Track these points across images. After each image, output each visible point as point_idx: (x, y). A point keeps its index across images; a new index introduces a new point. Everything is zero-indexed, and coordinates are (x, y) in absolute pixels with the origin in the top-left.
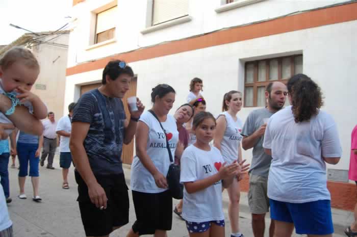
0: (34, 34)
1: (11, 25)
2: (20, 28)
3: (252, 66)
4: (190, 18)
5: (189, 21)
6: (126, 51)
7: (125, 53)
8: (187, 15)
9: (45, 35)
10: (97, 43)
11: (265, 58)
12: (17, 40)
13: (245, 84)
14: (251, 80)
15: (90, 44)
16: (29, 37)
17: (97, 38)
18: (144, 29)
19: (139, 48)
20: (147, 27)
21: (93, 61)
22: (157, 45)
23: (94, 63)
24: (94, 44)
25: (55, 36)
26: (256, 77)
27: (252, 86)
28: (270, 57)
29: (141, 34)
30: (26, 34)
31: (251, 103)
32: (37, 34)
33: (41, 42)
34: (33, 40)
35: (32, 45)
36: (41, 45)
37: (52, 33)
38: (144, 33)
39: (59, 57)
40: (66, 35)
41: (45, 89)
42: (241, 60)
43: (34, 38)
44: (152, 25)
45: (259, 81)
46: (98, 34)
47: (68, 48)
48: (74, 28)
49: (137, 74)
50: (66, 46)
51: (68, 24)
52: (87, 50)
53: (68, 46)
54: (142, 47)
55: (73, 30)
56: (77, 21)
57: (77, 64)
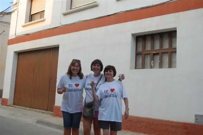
3: (141, 39)
4: (98, 4)
5: (96, 6)
6: (51, 28)
8: (96, 2)
10: (31, 21)
11: (150, 33)
13: (136, 52)
14: (140, 49)
15: (25, 23)
17: (31, 17)
18: (65, 11)
19: (60, 25)
20: (66, 10)
21: (27, 35)
22: (74, 23)
23: (28, 36)
24: (29, 22)
26: (144, 47)
27: (141, 54)
28: (155, 33)
29: (62, 16)
31: (140, 67)
38: (65, 15)
39: (4, 31)
40: (10, 15)
42: (133, 35)
44: (71, 9)
45: (146, 49)
46: (32, 15)
47: (10, 25)
48: (15, 10)
49: (59, 45)
50: (9, 23)
51: (10, 7)
52: (24, 26)
53: (10, 23)
54: (63, 24)
55: (14, 11)
56: (17, 5)
57: (16, 36)
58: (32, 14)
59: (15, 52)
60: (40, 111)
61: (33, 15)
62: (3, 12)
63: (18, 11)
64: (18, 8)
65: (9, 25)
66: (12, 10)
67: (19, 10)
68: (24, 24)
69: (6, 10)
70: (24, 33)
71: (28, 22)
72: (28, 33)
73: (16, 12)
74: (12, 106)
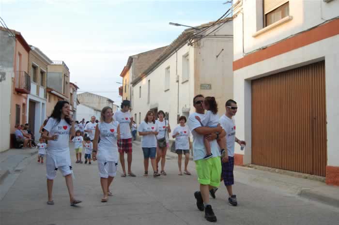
0: (193, 28)
1: (171, 23)
2: (180, 25)
6: (305, 29)
7: (304, 32)
9: (205, 27)
10: (266, 26)
12: (178, 39)
15: (257, 30)
16: (189, 33)
19: (324, 21)
23: (265, 50)
24: (264, 27)
25: (216, 26)
29: (324, 3)
30: (186, 30)
32: (197, 29)
33: (202, 37)
34: (194, 35)
35: (193, 41)
36: (203, 40)
37: (213, 24)
38: (329, 1)
39: (223, 50)
40: (229, 23)
41: (210, 88)
43: (194, 34)
46: (266, 15)
47: (233, 38)
48: (238, 13)
49: (324, 57)
50: (230, 36)
51: (230, 10)
52: (256, 36)
53: (233, 35)
54: (327, 20)
55: (237, 16)
56: (241, 3)
57: (244, 55)
58: (265, 13)
59: (247, 80)
60: (299, 176)
61: (268, 15)
62: (219, 19)
63: (243, 14)
64: (242, 9)
65: (231, 39)
66: (234, 14)
67: (245, 11)
68: (255, 32)
69: (224, 15)
70: (258, 48)
71: (261, 29)
72: (264, 45)
73: (240, 16)
74: (250, 167)
